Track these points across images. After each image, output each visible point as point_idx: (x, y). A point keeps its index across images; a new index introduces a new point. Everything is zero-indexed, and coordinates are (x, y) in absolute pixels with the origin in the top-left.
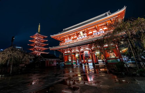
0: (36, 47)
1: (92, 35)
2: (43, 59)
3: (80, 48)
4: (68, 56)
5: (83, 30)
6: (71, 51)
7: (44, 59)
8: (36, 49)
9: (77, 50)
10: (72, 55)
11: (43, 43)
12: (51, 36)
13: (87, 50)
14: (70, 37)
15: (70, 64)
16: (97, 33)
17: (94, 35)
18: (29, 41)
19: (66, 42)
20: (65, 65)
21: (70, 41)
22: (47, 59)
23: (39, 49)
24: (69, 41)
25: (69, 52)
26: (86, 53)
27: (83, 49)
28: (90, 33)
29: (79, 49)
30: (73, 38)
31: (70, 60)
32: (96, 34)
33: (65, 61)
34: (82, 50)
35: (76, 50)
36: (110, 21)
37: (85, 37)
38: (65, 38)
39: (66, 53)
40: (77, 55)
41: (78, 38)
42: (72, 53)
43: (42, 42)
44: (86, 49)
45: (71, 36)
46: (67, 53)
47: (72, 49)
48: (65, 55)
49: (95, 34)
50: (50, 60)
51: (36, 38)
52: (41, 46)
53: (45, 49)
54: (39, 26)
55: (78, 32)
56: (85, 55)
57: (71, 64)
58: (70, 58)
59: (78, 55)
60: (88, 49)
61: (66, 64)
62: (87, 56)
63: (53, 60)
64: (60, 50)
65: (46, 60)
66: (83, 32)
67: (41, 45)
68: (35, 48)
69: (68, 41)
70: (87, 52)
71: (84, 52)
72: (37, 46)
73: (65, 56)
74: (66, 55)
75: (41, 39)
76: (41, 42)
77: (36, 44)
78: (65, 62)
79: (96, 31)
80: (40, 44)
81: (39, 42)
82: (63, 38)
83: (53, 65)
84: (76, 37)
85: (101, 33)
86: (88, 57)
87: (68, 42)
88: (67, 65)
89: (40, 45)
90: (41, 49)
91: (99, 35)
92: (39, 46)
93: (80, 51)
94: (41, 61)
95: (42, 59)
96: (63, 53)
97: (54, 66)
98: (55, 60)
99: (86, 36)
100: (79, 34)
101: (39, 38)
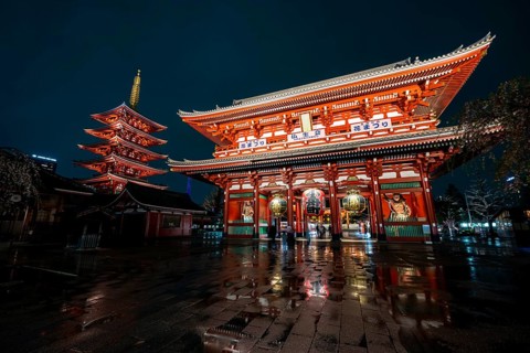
0: (112, 158)
1: (345, 131)
2: (135, 207)
3: (294, 174)
4: (241, 202)
5: (316, 111)
6: (256, 183)
7: (142, 207)
8: (113, 168)
9: (281, 183)
10: (258, 199)
11: (145, 147)
12: (183, 114)
13: (316, 185)
14: (258, 130)
15: (248, 231)
16: (367, 127)
17: (353, 132)
18: (88, 131)
19: (243, 146)
20: (225, 235)
21: (259, 146)
22: (154, 208)
23: (127, 168)
24: (253, 146)
25: (247, 186)
26: (313, 195)
27: (303, 181)
28: (336, 124)
29: (290, 180)
30: (270, 135)
31: (247, 218)
32: (362, 130)
33: (230, 222)
34: (298, 183)
35: (278, 183)
36: (418, 88)
37: (320, 137)
38: (237, 132)
39: (234, 192)
40: (276, 202)
41: (289, 137)
42: (259, 193)
43: (141, 145)
44: (316, 180)
45: (262, 127)
46: (241, 191)
47: (260, 177)
48: (232, 196)
49: (358, 128)
50: (167, 211)
51: (118, 125)
52: (135, 159)
53: (150, 170)
54: (137, 81)
55: (294, 115)
56: (309, 203)
57: (251, 233)
58: (248, 209)
59: (284, 200)
60: (322, 180)
61: (231, 231)
62: (313, 208)
63: (178, 212)
64: (213, 177)
65: (148, 209)
66: (314, 118)
67: (136, 155)
68: (108, 164)
69: (250, 145)
70: (317, 192)
71: (306, 192)
72: (122, 156)
73: (230, 200)
74: (234, 199)
75: (140, 134)
76: (136, 143)
77: (115, 149)
78: (228, 225)
79: (358, 120)
80: (132, 150)
81: (130, 141)
82: (230, 131)
83: (178, 232)
84: (282, 133)
85: (381, 127)
86: (318, 209)
87: (250, 147)
88: (233, 236)
89: (132, 155)
90: (136, 171)
91: (374, 132)
92: (127, 157)
93: (291, 186)
94: (128, 214)
95: (130, 207)
96: (224, 190)
97: (183, 238)
98: (189, 212)
99: (323, 135)
100: (294, 121)
101: (132, 125)
